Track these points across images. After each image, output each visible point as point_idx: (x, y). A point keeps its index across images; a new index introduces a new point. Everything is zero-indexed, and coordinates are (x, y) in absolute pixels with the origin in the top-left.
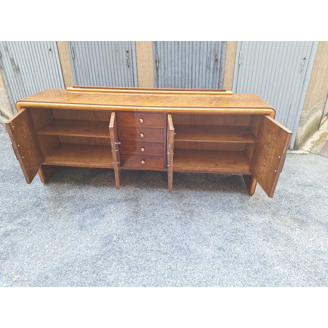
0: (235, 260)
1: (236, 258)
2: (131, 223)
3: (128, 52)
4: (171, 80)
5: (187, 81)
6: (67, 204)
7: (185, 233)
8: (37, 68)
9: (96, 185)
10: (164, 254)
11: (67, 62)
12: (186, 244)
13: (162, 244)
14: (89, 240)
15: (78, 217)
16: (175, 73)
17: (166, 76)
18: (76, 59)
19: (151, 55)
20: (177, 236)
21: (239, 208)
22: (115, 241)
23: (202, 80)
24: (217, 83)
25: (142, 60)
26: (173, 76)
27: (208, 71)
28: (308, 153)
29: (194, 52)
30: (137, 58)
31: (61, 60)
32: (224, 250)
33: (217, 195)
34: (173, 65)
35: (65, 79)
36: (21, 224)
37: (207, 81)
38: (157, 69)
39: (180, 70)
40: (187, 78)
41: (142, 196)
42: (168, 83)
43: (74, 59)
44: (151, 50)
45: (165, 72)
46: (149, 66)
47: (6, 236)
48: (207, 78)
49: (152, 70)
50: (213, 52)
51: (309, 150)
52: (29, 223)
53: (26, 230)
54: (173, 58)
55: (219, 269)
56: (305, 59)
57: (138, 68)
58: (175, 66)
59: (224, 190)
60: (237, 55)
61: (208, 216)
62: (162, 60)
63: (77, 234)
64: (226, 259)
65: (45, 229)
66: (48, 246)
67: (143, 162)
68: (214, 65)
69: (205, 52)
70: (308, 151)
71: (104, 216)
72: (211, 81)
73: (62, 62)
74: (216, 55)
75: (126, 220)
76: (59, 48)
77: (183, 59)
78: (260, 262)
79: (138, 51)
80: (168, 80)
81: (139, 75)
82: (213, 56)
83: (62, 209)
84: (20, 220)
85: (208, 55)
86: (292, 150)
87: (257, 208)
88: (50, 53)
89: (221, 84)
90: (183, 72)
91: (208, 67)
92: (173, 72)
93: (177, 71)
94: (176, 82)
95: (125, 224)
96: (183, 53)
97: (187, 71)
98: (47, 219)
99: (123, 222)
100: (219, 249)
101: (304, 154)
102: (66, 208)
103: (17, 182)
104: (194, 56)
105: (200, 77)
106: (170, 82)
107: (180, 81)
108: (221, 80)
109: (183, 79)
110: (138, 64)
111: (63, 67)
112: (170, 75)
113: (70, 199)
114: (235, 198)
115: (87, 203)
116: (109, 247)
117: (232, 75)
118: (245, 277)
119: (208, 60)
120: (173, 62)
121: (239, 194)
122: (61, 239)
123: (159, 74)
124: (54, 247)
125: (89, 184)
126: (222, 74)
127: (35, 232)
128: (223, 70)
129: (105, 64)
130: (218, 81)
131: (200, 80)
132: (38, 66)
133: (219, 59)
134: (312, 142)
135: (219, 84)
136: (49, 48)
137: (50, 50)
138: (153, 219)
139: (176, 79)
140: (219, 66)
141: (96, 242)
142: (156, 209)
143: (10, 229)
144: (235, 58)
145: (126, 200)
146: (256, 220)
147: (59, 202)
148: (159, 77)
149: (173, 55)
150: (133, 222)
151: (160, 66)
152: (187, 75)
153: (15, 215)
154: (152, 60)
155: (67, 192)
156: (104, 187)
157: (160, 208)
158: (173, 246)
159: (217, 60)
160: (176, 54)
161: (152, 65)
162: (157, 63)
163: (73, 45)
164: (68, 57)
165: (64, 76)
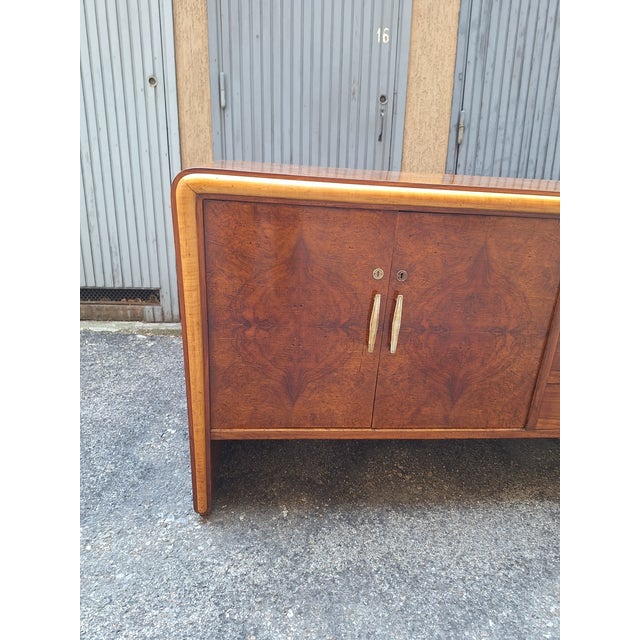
3: (383, 98)
8: (98, 130)
11: (201, 117)
16: (502, 160)
17: (478, 166)
18: (228, 112)
25: (421, 123)
26: (497, 166)
30: (408, 117)
31: (183, 113)
34: (500, 137)
38: (458, 146)
39: (516, 151)
43: (223, 109)
44: (448, 96)
45: (476, 156)
46: (437, 138)
49: (443, 150)
54: (502, 120)
57: (408, 142)
58: (504, 142)
62: (474, 125)
73: (186, 119)
76: (180, 75)
77: (528, 126)
79: (412, 99)
81: (406, 160)
88: (150, 89)
90: (523, 159)
92: (498, 156)
93: (507, 155)
96: (530, 110)
97: (533, 157)
110: (410, 131)
111: (186, 132)
112: (488, 164)
120: (501, 132)
123: (461, 161)
129: (315, 128)
132: (102, 124)
136: (149, 74)
137: (152, 80)
148: (460, 170)
151: (465, 142)
154: (446, 123)
160: (512, 111)
161: (444, 137)
162: (461, 132)
163: (226, 70)
164: (206, 105)
165: (185, 158)
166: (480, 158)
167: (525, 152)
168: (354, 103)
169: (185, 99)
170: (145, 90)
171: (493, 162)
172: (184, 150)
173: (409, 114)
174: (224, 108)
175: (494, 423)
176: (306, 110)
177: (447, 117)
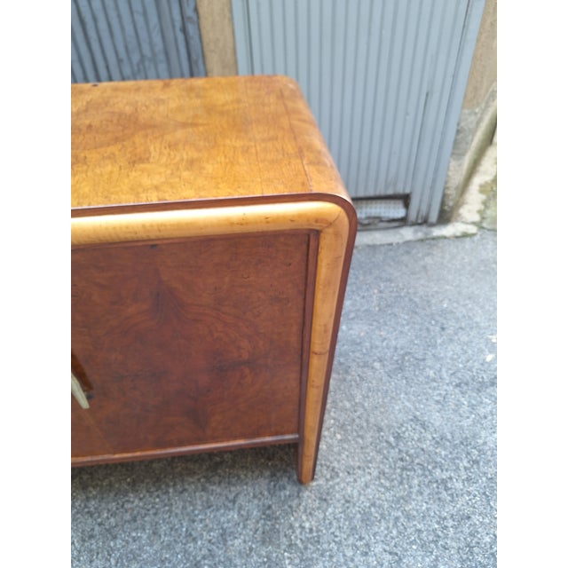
23: (119, 16)
24: (178, 24)
28: (475, 230)
37: (140, 19)
51: (477, 218)
70: (474, 223)
72: (154, 20)
86: (432, 225)
89: (191, 29)
101: (465, 235)
108: (189, 12)
130: (177, 17)
131: (112, 14)
134: (483, 189)
135: (184, 30)
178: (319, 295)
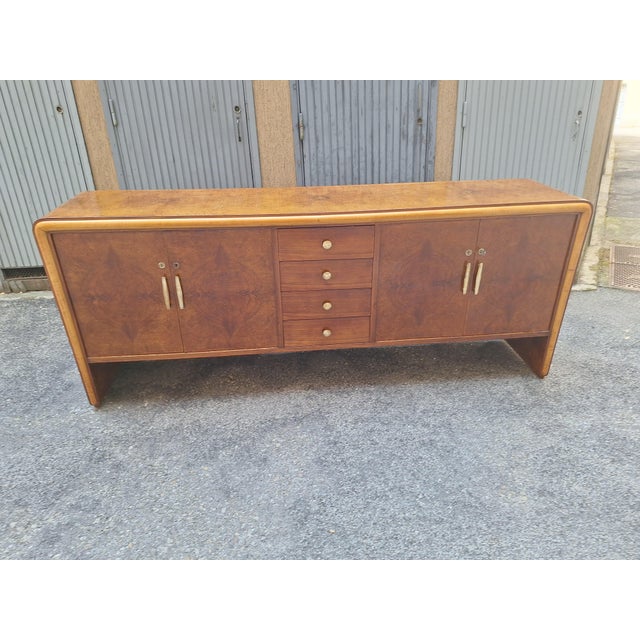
0: (583, 510)
1: (581, 505)
2: (333, 468)
3: (237, 108)
4: (331, 164)
5: (362, 165)
6: (170, 446)
7: (456, 471)
8: (26, 149)
9: (216, 397)
10: (437, 522)
11: (100, 134)
12: (470, 494)
13: (422, 504)
14: (257, 518)
15: (206, 470)
16: (338, 149)
17: (320, 155)
18: (120, 128)
19: (288, 112)
20: (445, 481)
21: (534, 405)
22: (317, 512)
23: (393, 162)
24: (422, 165)
25: (269, 124)
26: (335, 154)
27: (404, 143)
28: (595, 288)
29: (376, 106)
30: (259, 122)
31: (86, 132)
32: (552, 495)
33: (478, 384)
34: (334, 132)
35: (96, 172)
36: (76, 507)
37: (403, 162)
38: (301, 141)
39: (348, 141)
40: (363, 159)
41: (329, 405)
42: (324, 169)
43: (115, 126)
44: (287, 103)
45: (317, 148)
46: (284, 136)
47: (52, 543)
48: (403, 156)
49: (291, 145)
50: (412, 104)
51: (594, 282)
52: (98, 502)
53: (97, 521)
54: (333, 118)
55: (561, 534)
56: (580, 113)
57: (261, 141)
58: (337, 135)
59: (488, 374)
60: (459, 110)
61: (483, 431)
62: (311, 124)
63: (223, 510)
64: (565, 512)
65: (141, 511)
66: (166, 548)
67: (327, 333)
68: (415, 130)
69: (397, 105)
70: (594, 285)
71: (265, 460)
72: (410, 162)
73: (89, 136)
74: (418, 111)
75: (319, 461)
76: (79, 103)
77: (355, 121)
78: (632, 507)
79: (260, 107)
80: (324, 164)
81: (263, 155)
82: (412, 113)
83: (161, 458)
84: (70, 500)
85: (404, 111)
87: (566, 401)
88: (59, 115)
89: (429, 167)
90: (355, 147)
91: (404, 135)
92: (335, 147)
93: (341, 144)
94: (342, 168)
95: (321, 472)
96: (354, 108)
97: (362, 145)
98: (137, 486)
99: (316, 468)
100: (541, 493)
101: (589, 290)
102: (169, 454)
103: (27, 411)
104: (376, 113)
105: (389, 154)
106: (328, 167)
107: (349, 166)
108: (431, 159)
109: (355, 160)
110: (262, 133)
111: (90, 145)
112: (327, 153)
113: (171, 433)
114: (514, 387)
115: (214, 437)
116: (311, 526)
117: (451, 149)
118: (621, 542)
119: (404, 120)
120: (334, 127)
121: (519, 378)
122: (190, 528)
123: (306, 153)
124: (183, 549)
125: (199, 394)
126: (432, 147)
127: (119, 523)
128: (433, 139)
129: (188, 135)
130: (423, 161)
131: (389, 160)
133: (425, 118)
134: (591, 268)
135: (425, 167)
136: (56, 104)
137: (59, 109)
138: (377, 452)
139: (341, 161)
140: (424, 132)
141: (275, 520)
142: (372, 431)
143: (55, 523)
144: (456, 115)
145: (298, 420)
146: (577, 425)
147: (147, 444)
148: (306, 159)
149: (333, 112)
150: (337, 464)
151: (307, 137)
152: (362, 153)
153: (55, 488)
154: (289, 124)
155: (157, 420)
156: (236, 398)
157: (379, 426)
158: (446, 503)
159: (420, 120)
160: (340, 111)
161: (290, 135)
162: (301, 130)
163: (114, 97)
164: (103, 124)
165: (93, 165)
166: (320, 149)
167: (355, 141)
168: (215, 114)
169: (86, 121)
170: (55, 117)
171: (331, 152)
172: (91, 159)
173: (259, 119)
174: (117, 125)
175: (259, 345)
176: (179, 122)
177: (289, 119)
178: (577, 240)
